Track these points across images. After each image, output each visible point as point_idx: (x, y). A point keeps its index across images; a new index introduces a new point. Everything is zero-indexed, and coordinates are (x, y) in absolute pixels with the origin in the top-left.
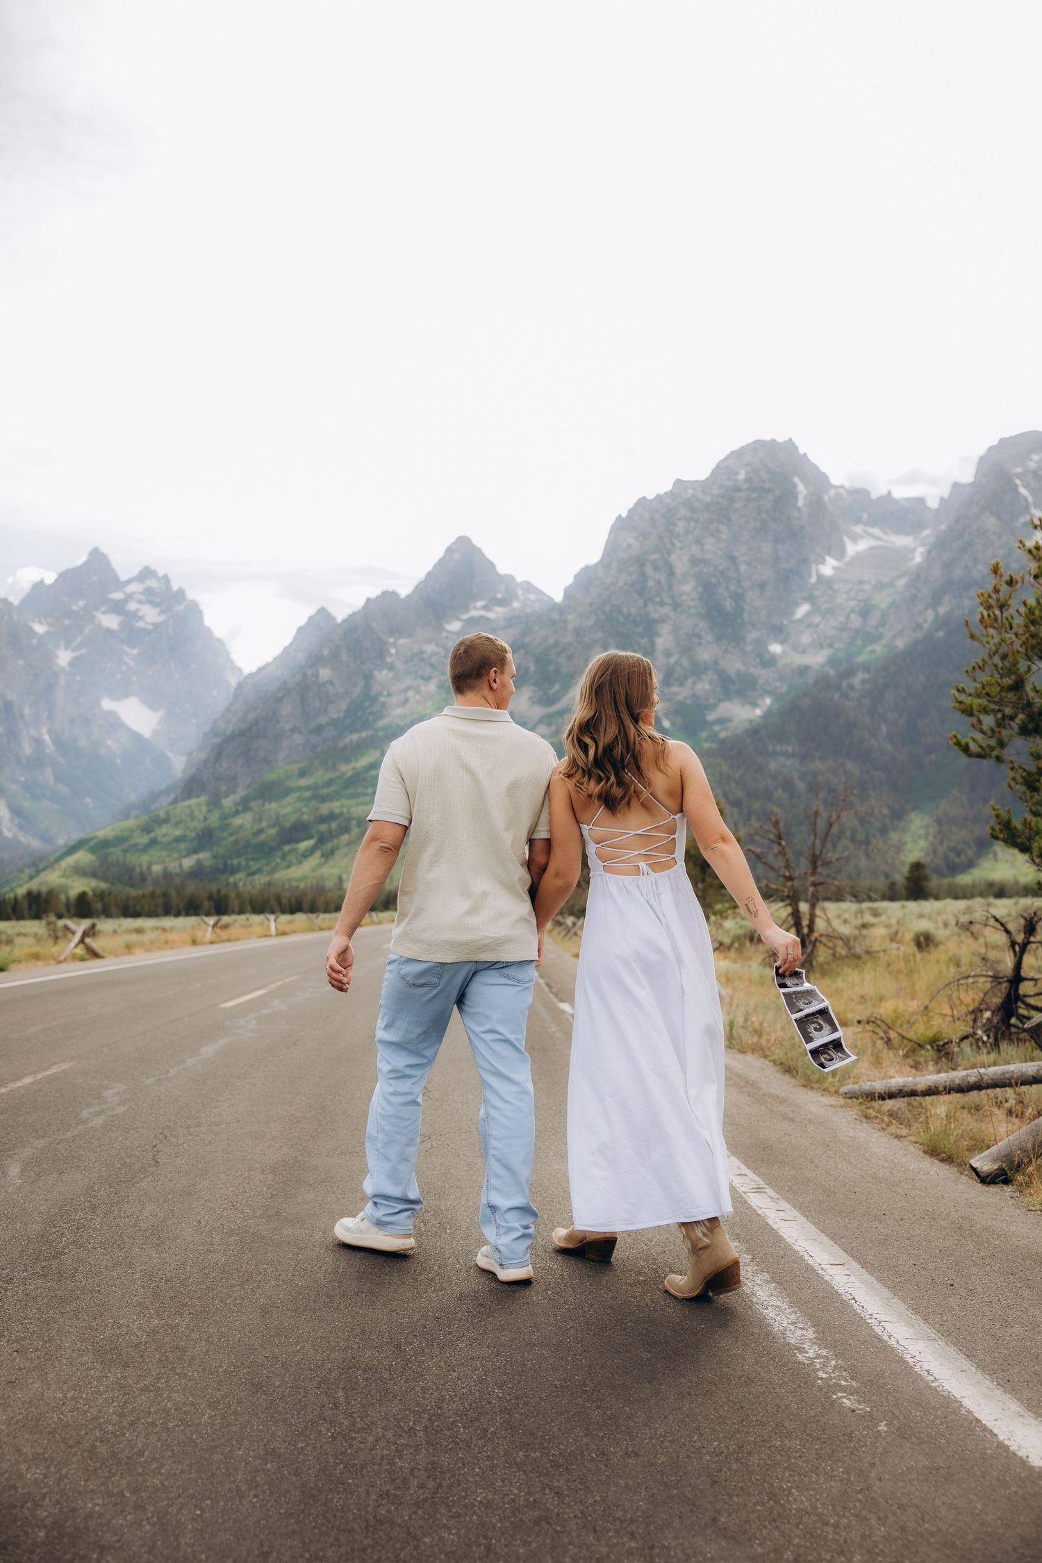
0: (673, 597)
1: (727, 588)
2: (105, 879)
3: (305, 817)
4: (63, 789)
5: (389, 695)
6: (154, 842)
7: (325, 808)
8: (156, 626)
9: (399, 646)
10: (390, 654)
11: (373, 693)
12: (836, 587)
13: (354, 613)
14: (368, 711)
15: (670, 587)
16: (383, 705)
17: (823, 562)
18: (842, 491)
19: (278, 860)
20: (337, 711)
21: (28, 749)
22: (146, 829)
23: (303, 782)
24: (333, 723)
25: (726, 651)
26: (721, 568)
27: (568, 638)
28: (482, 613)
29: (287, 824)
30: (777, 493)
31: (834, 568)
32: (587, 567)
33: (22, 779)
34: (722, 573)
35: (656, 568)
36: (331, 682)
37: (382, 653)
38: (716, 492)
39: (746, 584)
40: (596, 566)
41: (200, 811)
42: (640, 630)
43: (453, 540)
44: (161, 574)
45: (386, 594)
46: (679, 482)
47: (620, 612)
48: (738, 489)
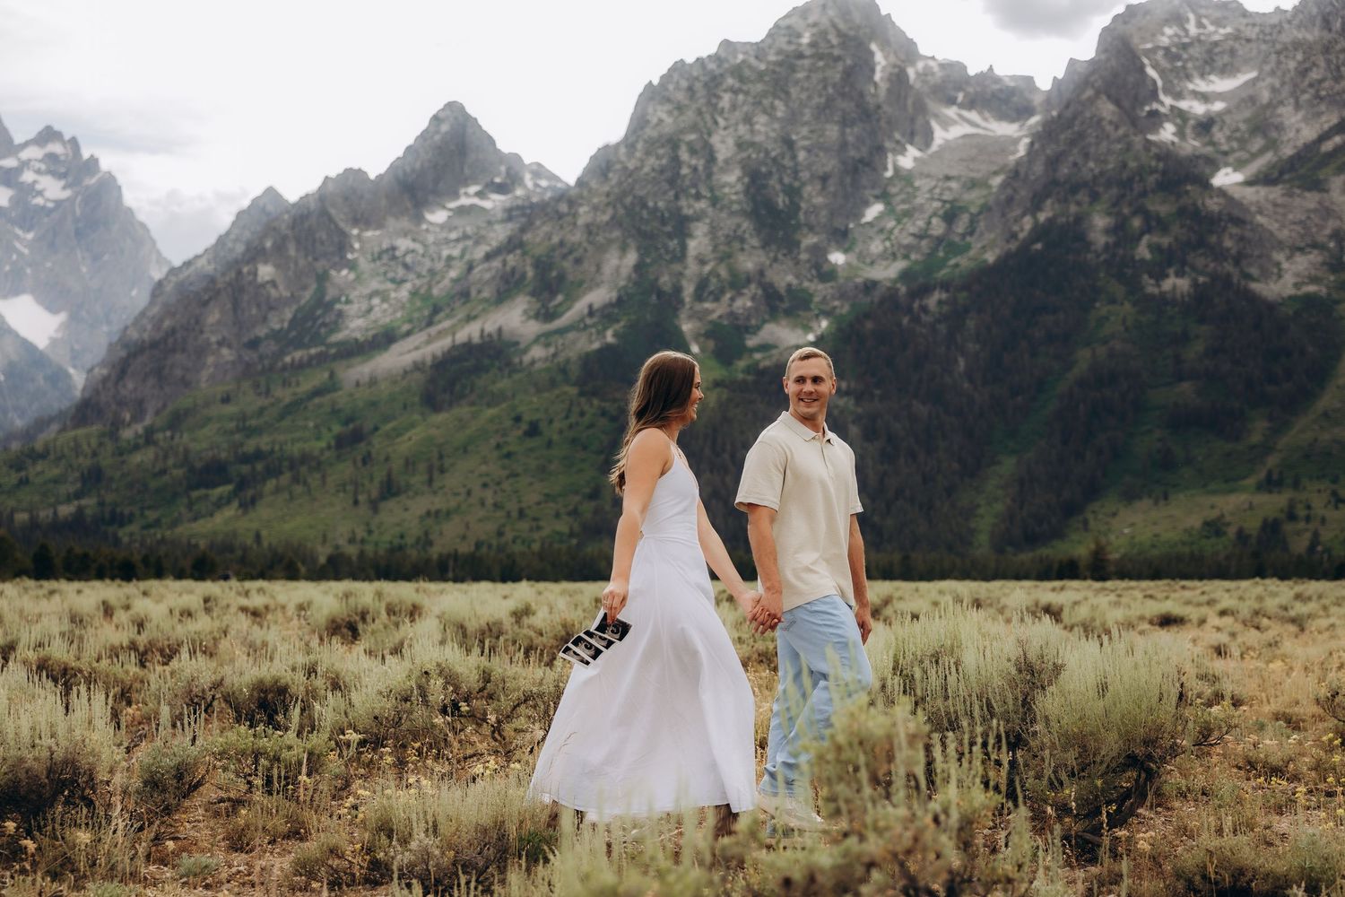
0: (711, 189)
1: (781, 181)
3: (224, 455)
5: (348, 302)
6: (24, 483)
7: (250, 445)
8: (58, 203)
9: (364, 240)
10: (352, 250)
11: (328, 298)
12: (917, 184)
13: (307, 195)
14: (321, 321)
15: (709, 175)
16: (340, 314)
17: (903, 151)
18: (932, 63)
19: (183, 510)
20: (279, 321)
23: (226, 410)
24: (275, 336)
25: (775, 260)
26: (773, 154)
27: (577, 237)
28: (476, 201)
29: (198, 464)
30: (849, 62)
31: (916, 159)
32: (607, 147)
34: (774, 160)
35: (693, 151)
36: (273, 284)
37: (342, 245)
38: (772, 58)
39: (805, 175)
40: (617, 146)
42: (668, 229)
44: (67, 137)
45: (349, 172)
46: (726, 44)
47: (644, 206)
48: (801, 56)
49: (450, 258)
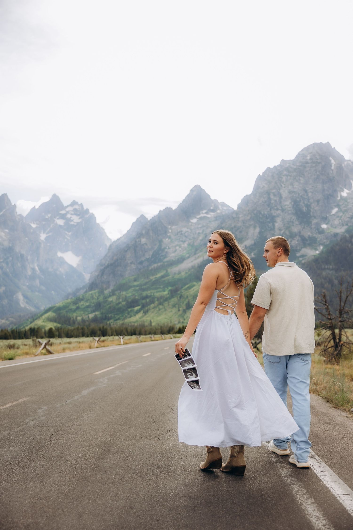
0: (282, 207)
1: (304, 203)
2: (59, 323)
3: (137, 297)
4: (43, 288)
5: (169, 248)
6: (78, 308)
7: (144, 294)
8: (78, 223)
9: (172, 229)
10: (169, 232)
11: (163, 248)
12: (348, 201)
13: (155, 216)
14: (161, 255)
15: (280, 203)
16: (167, 252)
17: (343, 191)
18: (349, 162)
19: (126, 314)
20: (148, 255)
21: (29, 273)
22: (75, 303)
23: (136, 283)
24: (147, 260)
25: (304, 228)
26: (301, 194)
27: (240, 224)
28: (205, 215)
29: (130, 300)
30: (323, 164)
31: (347, 193)
32: (247, 196)
33: (28, 284)
34: (301, 196)
35: (275, 195)
36: (146, 244)
37: (166, 232)
38: (298, 164)
39: (311, 201)
40: (250, 195)
41: (96, 296)
42: (269, 220)
43: (193, 186)
44: (79, 203)
45: (167, 208)
46: (283, 161)
47: (260, 213)
48: (307, 163)
49: (199, 233)
